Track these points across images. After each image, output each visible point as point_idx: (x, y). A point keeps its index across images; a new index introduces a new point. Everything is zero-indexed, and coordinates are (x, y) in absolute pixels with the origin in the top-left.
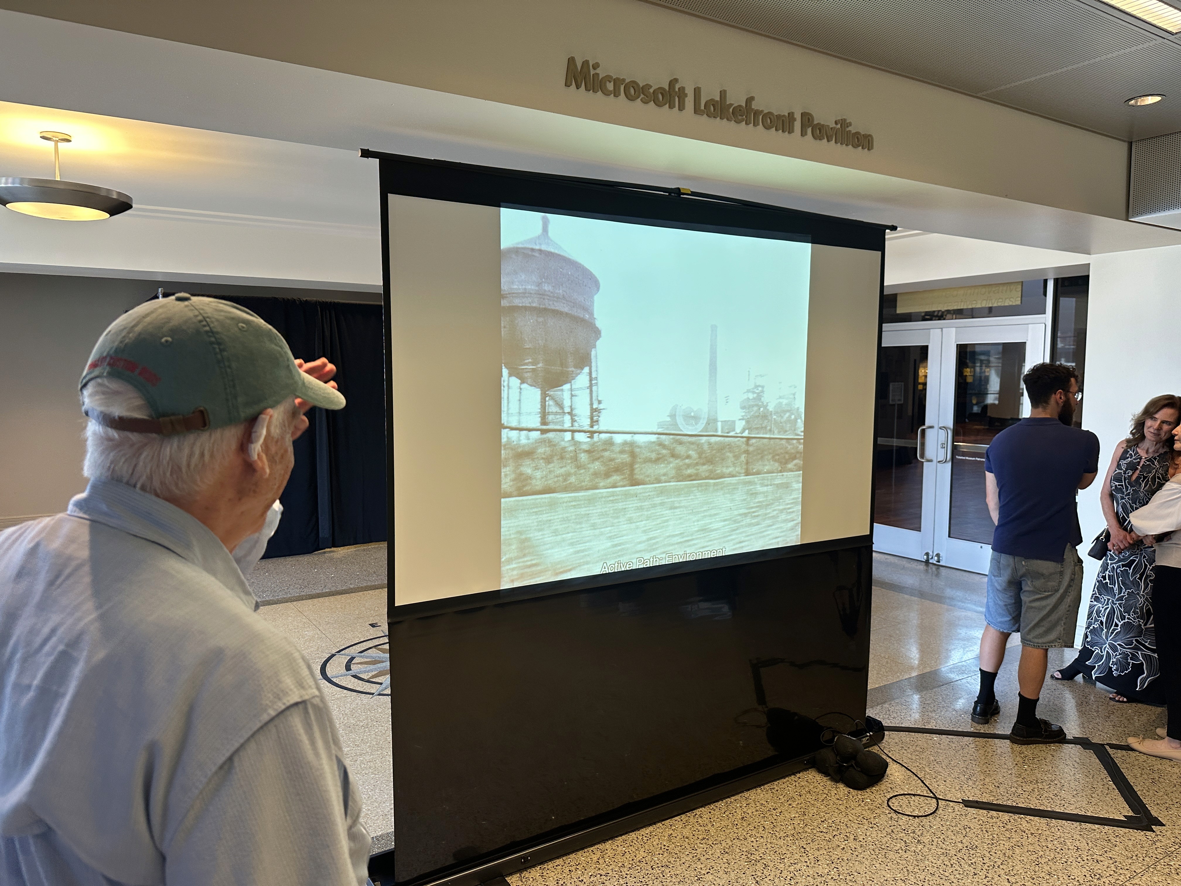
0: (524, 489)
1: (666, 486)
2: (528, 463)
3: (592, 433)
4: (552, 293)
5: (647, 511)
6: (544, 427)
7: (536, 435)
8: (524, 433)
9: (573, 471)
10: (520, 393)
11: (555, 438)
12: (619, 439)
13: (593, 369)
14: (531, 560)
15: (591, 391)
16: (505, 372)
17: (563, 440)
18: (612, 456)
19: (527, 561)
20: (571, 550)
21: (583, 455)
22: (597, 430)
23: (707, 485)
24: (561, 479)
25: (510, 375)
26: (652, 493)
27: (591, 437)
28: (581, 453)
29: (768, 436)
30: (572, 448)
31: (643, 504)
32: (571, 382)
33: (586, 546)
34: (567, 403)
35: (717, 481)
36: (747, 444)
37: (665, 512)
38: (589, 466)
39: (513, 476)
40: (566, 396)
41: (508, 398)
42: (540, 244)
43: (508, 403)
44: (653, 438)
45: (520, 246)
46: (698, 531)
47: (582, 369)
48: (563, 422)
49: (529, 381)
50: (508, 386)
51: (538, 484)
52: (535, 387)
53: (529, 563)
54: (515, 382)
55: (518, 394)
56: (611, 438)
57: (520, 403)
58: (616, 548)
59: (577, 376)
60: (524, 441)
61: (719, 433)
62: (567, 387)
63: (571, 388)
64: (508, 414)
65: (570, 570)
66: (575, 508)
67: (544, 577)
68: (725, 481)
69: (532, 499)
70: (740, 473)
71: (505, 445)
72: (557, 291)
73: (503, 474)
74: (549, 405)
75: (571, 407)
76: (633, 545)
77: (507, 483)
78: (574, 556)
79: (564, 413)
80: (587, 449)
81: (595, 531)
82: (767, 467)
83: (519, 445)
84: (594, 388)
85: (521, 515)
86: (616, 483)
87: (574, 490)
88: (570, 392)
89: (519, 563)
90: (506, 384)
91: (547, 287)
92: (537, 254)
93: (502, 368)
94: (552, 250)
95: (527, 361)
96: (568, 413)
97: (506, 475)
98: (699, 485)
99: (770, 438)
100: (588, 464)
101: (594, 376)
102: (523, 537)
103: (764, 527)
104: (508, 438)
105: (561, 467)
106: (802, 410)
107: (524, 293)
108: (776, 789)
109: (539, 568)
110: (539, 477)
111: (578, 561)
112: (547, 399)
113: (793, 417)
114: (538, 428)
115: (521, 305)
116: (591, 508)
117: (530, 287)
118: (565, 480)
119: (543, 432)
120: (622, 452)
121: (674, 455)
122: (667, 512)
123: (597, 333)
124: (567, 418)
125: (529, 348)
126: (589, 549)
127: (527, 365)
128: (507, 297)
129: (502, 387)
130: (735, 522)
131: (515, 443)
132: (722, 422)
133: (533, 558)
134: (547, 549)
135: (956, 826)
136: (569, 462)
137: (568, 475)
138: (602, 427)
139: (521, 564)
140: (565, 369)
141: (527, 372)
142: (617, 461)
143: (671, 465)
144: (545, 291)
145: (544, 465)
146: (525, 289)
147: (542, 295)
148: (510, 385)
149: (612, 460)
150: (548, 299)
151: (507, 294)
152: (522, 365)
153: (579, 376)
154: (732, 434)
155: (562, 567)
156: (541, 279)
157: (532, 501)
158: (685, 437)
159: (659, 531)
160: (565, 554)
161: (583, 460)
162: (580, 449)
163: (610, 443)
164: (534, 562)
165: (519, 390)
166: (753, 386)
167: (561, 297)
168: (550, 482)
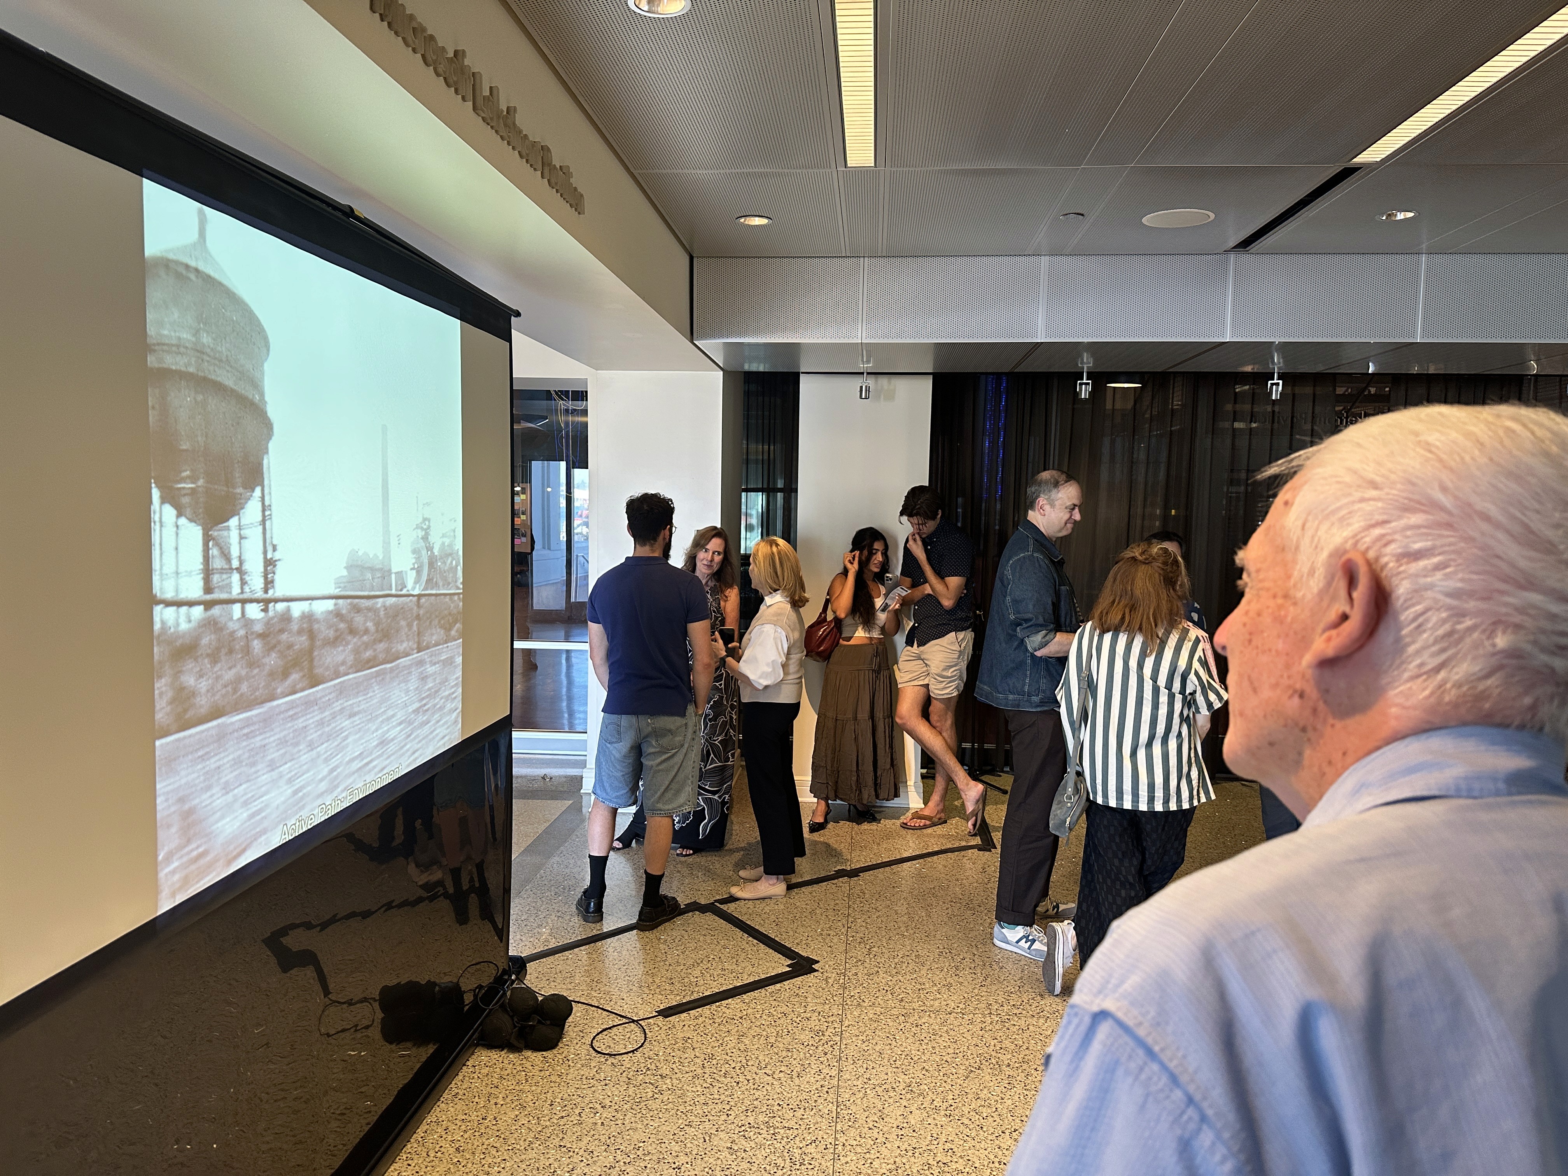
0: (187, 717)
1: (344, 681)
2: (190, 666)
3: (267, 602)
4: (212, 349)
5: (328, 726)
6: (208, 597)
7: (198, 612)
8: (184, 609)
9: (243, 673)
10: (177, 534)
11: (221, 616)
12: (297, 609)
13: (266, 491)
14: (198, 847)
15: (264, 529)
16: (156, 494)
17: (231, 619)
18: (291, 639)
19: (192, 851)
20: (245, 815)
21: (256, 642)
22: (273, 597)
23: (383, 672)
24: (229, 689)
25: (163, 500)
26: (331, 697)
27: (265, 610)
28: (253, 639)
29: (434, 592)
30: (242, 633)
31: (323, 715)
32: (239, 514)
33: (262, 802)
34: (235, 552)
35: (393, 664)
36: (419, 606)
37: (344, 725)
38: (264, 661)
39: (170, 694)
40: (234, 536)
41: (161, 545)
42: (197, 259)
43: (161, 554)
44: (329, 605)
45: (171, 256)
46: (377, 745)
47: (253, 490)
48: (229, 586)
49: (188, 511)
50: (161, 521)
51: (203, 703)
52: (195, 522)
53: (195, 853)
54: (169, 512)
55: (174, 537)
56: (288, 609)
57: (177, 553)
58: (296, 797)
59: (246, 503)
60: (184, 626)
61: (393, 592)
62: (233, 522)
63: (239, 525)
64: (161, 575)
65: (244, 851)
66: (248, 738)
67: (214, 874)
68: (398, 665)
69: (197, 733)
70: (413, 650)
71: (159, 636)
72: (219, 348)
73: (156, 692)
74: (213, 557)
75: (240, 557)
76: (314, 785)
77: (162, 711)
78: (248, 823)
79: (231, 569)
80: (261, 632)
81: (273, 773)
82: (434, 638)
83: (177, 636)
84: (268, 523)
85: (182, 766)
86: (295, 686)
87: (246, 707)
88: (238, 531)
89: (181, 857)
90: (157, 518)
91: (206, 339)
92: (192, 276)
93: (151, 488)
94: (212, 274)
95: (184, 474)
96: (237, 569)
97: (161, 694)
98: (378, 674)
99: (436, 595)
100: (264, 657)
101: (267, 503)
102: (186, 807)
103: (434, 725)
104: (163, 622)
105: (230, 668)
106: (461, 553)
107: (178, 346)
108: (461, 1093)
109: (208, 858)
110: (204, 690)
111: (253, 832)
112: (211, 544)
113: (454, 562)
114: (201, 599)
115: (174, 368)
116: (268, 735)
117: (185, 336)
118: (235, 691)
119: (209, 605)
120: (300, 632)
121: (352, 631)
122: (347, 722)
123: (268, 426)
124: (236, 577)
125: (186, 450)
126: (267, 806)
127: (185, 483)
128: (155, 351)
129: (152, 524)
130: (410, 723)
131: (172, 630)
132: (396, 573)
133: (199, 842)
134: (217, 822)
135: (677, 1043)
136: (240, 656)
137: (238, 680)
138: (279, 591)
139: (185, 859)
140: (231, 490)
141: (185, 495)
142: (296, 647)
143: (350, 647)
144: (204, 345)
145: (209, 666)
146: (179, 338)
147: (200, 351)
148: (164, 519)
149: (290, 646)
150: (208, 362)
151: (154, 345)
152: (179, 482)
153: (250, 502)
154: (404, 592)
155: (235, 849)
156: (199, 324)
157: (197, 737)
158: (362, 601)
159: (339, 756)
160: (238, 824)
161: (256, 651)
162: (252, 633)
163: (286, 617)
164: (201, 850)
165: (175, 529)
166: (420, 520)
167: (224, 359)
168: (217, 698)
